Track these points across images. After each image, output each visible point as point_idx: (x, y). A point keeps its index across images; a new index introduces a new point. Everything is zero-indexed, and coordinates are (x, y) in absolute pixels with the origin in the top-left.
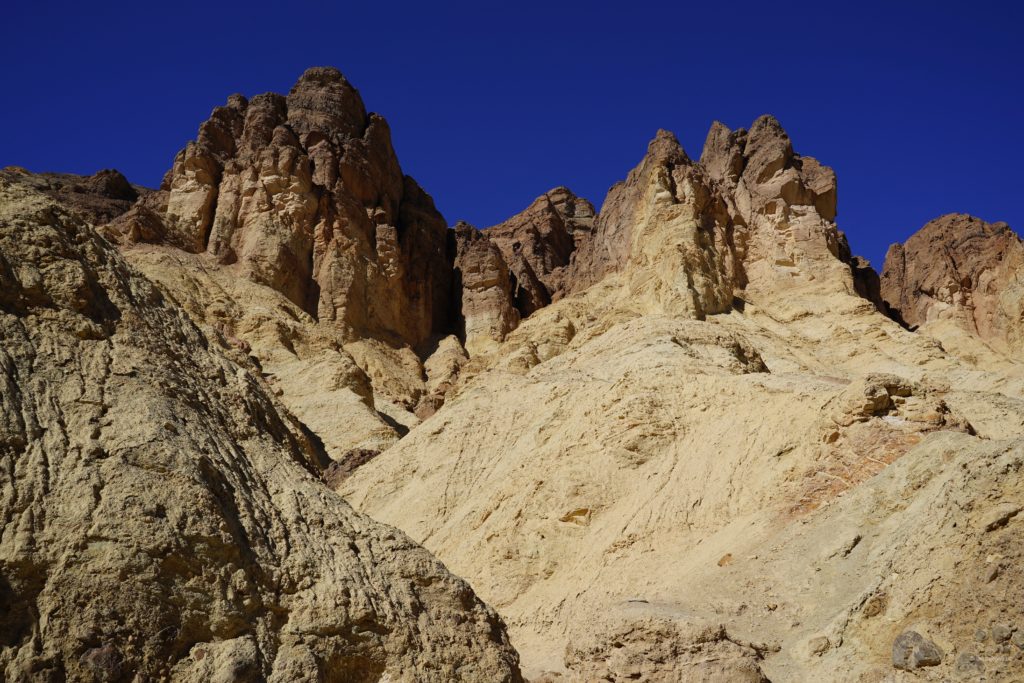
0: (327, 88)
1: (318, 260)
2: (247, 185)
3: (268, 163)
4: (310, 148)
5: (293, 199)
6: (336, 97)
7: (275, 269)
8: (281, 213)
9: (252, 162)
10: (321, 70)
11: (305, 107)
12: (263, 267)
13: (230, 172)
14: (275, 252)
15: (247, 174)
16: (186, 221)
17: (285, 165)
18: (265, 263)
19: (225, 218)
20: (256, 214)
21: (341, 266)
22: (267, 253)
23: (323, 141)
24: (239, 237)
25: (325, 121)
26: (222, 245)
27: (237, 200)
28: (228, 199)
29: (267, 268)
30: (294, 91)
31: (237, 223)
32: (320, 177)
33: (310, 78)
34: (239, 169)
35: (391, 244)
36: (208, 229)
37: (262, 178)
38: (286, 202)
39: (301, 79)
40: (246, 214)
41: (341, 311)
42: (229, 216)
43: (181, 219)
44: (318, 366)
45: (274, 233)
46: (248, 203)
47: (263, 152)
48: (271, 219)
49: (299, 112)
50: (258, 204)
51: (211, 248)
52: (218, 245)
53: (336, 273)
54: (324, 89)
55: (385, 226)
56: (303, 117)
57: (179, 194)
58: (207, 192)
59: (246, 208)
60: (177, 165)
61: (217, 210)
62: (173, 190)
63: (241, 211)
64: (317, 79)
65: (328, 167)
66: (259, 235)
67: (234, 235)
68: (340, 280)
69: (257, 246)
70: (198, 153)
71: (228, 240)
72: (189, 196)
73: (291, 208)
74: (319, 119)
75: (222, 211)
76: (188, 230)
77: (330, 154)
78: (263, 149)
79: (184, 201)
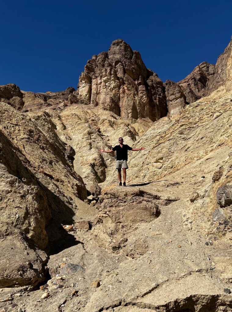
0: (119, 46)
1: (122, 100)
2: (99, 81)
3: (104, 74)
4: (116, 66)
5: (112, 83)
6: (122, 48)
7: (109, 105)
8: (110, 88)
9: (100, 74)
10: (117, 41)
11: (113, 54)
12: (106, 105)
13: (94, 79)
14: (109, 100)
15: (99, 78)
16: (84, 96)
17: (108, 73)
18: (106, 104)
19: (94, 93)
20: (103, 90)
21: (129, 101)
22: (107, 101)
23: (120, 63)
24: (99, 98)
25: (120, 57)
26: (94, 101)
27: (97, 86)
28: (94, 87)
29: (107, 105)
30: (110, 50)
31: (98, 93)
32: (120, 75)
33: (114, 44)
34: (96, 77)
35: (144, 91)
36: (90, 97)
37: (103, 79)
38: (111, 84)
39: (111, 45)
40: (100, 90)
41: (130, 115)
42: (95, 92)
43: (83, 95)
44: (119, 131)
45: (108, 94)
46: (100, 87)
47: (102, 71)
48: (107, 90)
49: (112, 56)
50: (103, 86)
51: (91, 102)
52: (93, 101)
53: (127, 103)
54: (118, 46)
55: (141, 86)
56: (113, 57)
57: (81, 88)
58: (89, 86)
59: (100, 89)
60: (80, 80)
61: (92, 91)
62: (80, 88)
63: (98, 90)
64: (116, 44)
65: (122, 71)
66: (104, 96)
67: (97, 98)
68: (129, 105)
69: (104, 99)
70: (84, 75)
71: (96, 99)
72: (84, 89)
73: (112, 86)
74: (118, 56)
75: (93, 91)
76: (85, 98)
77: (122, 67)
78: (102, 70)
79: (83, 90)
